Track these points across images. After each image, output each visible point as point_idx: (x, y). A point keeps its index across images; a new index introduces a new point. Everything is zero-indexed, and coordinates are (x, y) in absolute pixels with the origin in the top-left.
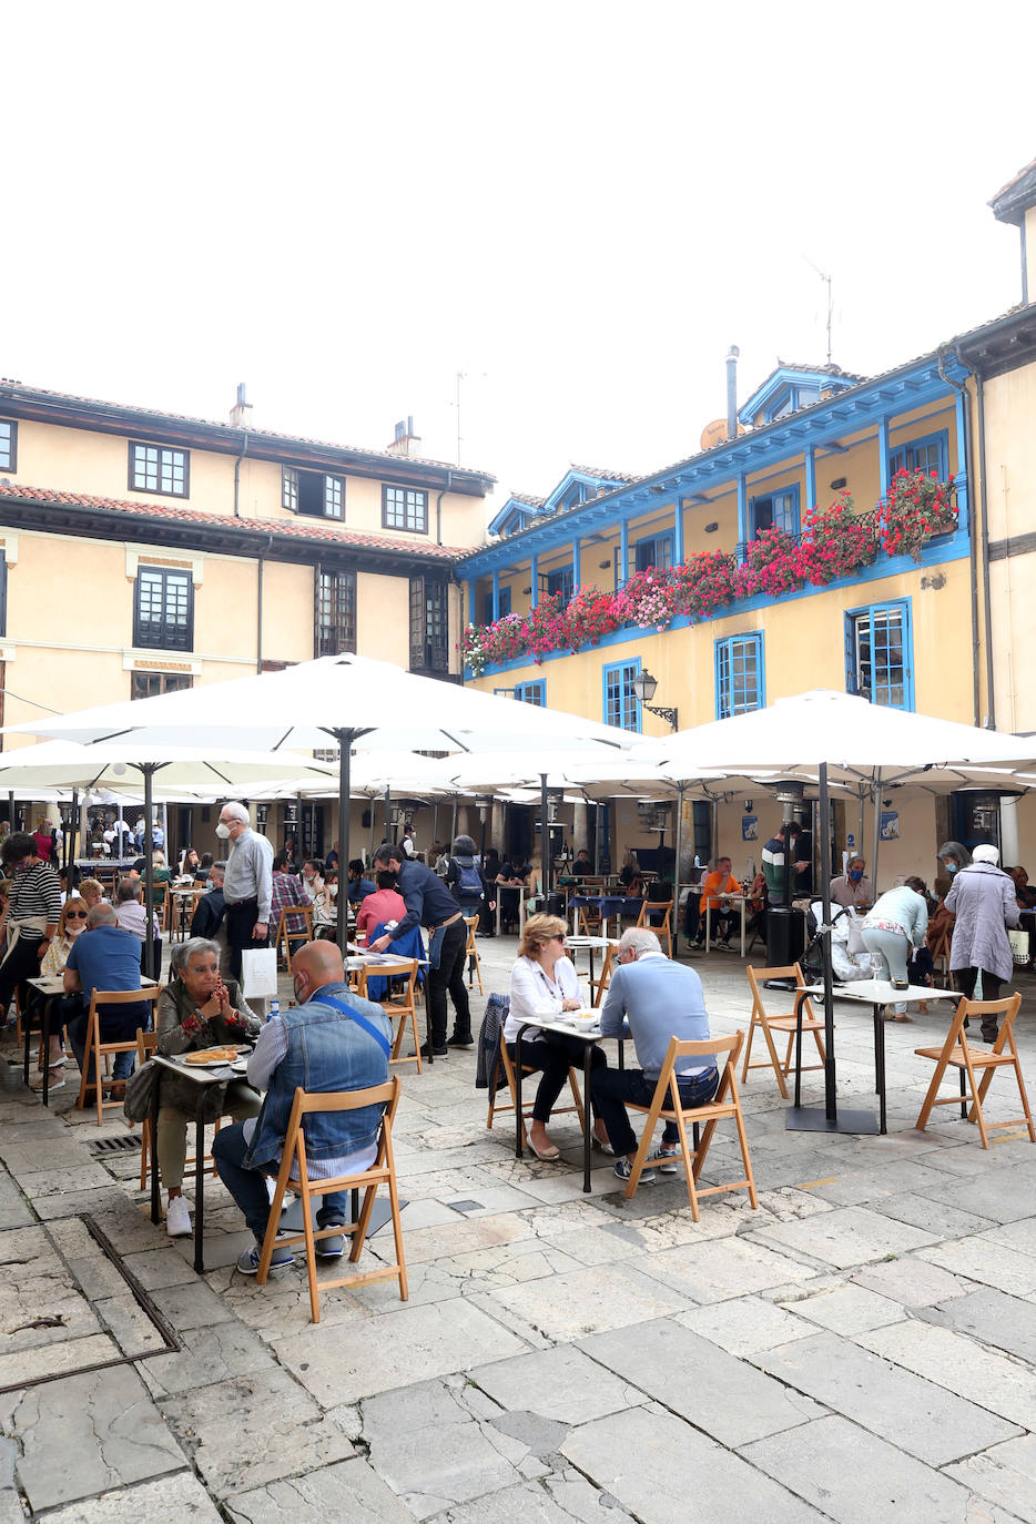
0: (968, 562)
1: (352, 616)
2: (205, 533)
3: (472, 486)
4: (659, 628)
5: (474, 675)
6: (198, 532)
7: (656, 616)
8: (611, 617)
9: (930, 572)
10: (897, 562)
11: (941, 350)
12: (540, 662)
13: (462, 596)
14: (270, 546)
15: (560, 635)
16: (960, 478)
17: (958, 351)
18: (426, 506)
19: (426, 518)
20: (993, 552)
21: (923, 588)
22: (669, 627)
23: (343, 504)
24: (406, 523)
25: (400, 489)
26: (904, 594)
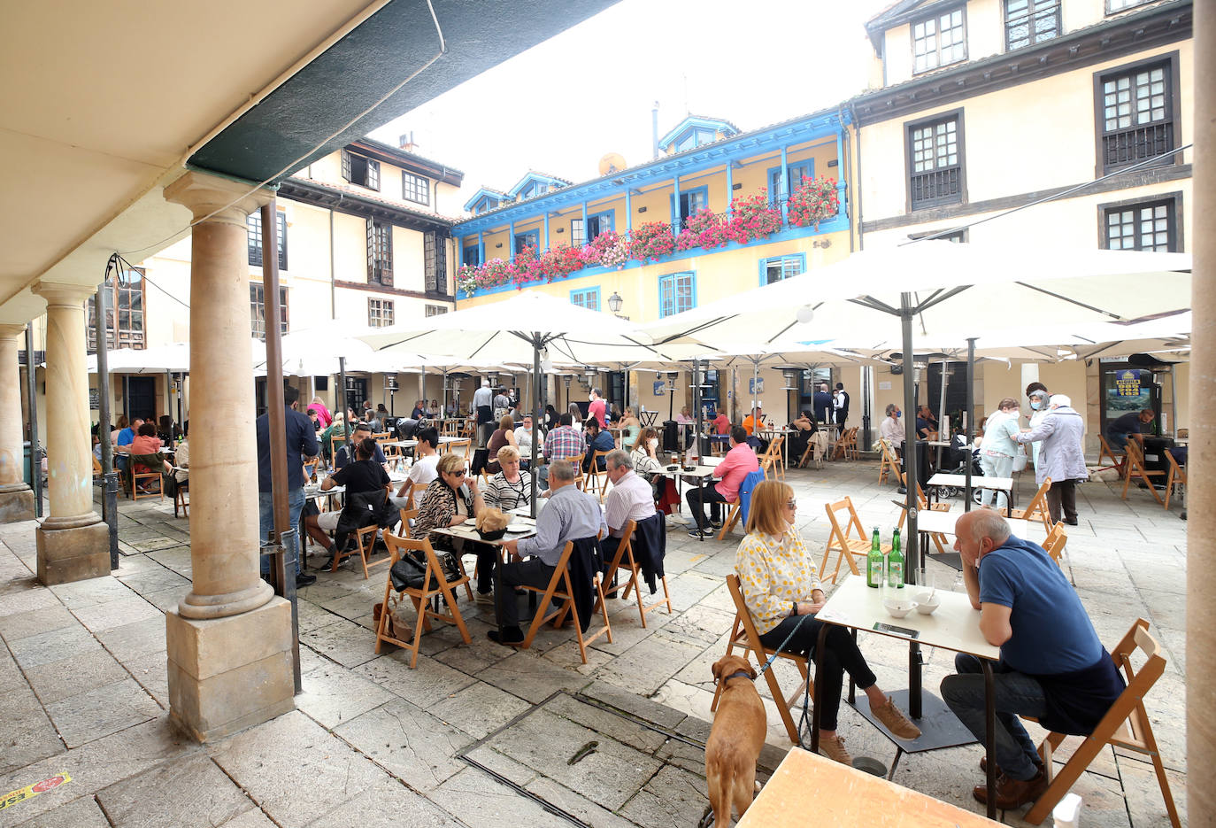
0: (848, 233)
1: (390, 254)
2: (296, 186)
3: (453, 179)
4: (619, 268)
5: (468, 296)
6: (292, 185)
7: (617, 260)
8: (579, 260)
9: (820, 238)
10: (796, 231)
11: (842, 105)
12: (520, 289)
13: (454, 247)
14: (341, 201)
15: (539, 271)
16: (841, 184)
17: (853, 106)
18: (428, 188)
19: (428, 196)
20: (864, 228)
21: (815, 247)
22: (623, 268)
23: (378, 180)
24: (416, 197)
25: (414, 175)
26: (800, 251)
